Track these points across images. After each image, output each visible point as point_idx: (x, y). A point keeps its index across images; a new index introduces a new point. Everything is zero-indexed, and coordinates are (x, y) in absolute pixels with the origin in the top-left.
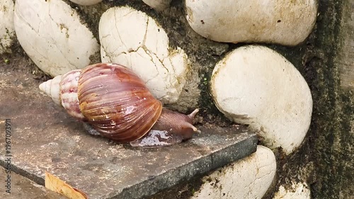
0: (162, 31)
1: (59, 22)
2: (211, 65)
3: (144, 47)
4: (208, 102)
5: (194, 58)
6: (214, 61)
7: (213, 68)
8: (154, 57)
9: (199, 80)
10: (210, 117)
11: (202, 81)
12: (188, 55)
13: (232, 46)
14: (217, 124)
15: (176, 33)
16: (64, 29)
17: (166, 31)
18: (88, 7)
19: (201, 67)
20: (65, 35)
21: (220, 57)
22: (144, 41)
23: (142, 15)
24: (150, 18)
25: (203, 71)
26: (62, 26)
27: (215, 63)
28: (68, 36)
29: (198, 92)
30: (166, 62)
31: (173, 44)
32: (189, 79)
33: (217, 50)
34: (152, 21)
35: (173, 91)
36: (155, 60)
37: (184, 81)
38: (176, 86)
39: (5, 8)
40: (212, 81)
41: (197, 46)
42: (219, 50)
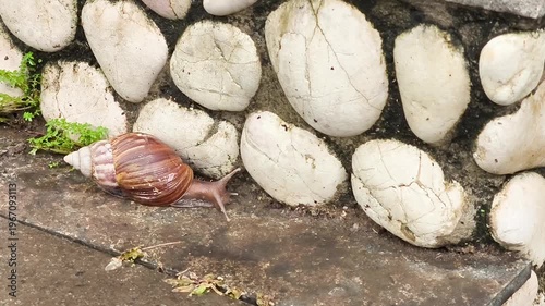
0: (436, 164)
1: (304, 152)
2: (489, 197)
3: (418, 182)
4: (484, 233)
5: (470, 190)
6: (491, 193)
7: (492, 200)
8: (429, 191)
9: (475, 212)
10: (483, 246)
11: (479, 213)
12: (464, 187)
13: (508, 177)
14: (489, 253)
15: (451, 167)
16: (310, 161)
17: (440, 165)
18: (341, 138)
19: (478, 200)
20: (310, 166)
21: (498, 189)
22: (418, 176)
23: (412, 149)
24: (422, 152)
25: (480, 203)
26: (308, 157)
27: (493, 194)
28: (314, 167)
29: (474, 224)
30: (443, 197)
31: (449, 177)
32: (465, 212)
33: (496, 182)
34: (425, 156)
35: (450, 224)
36: (432, 195)
37: (460, 214)
38: (453, 219)
39: (226, 134)
40: (491, 214)
41: (474, 180)
42: (497, 182)
